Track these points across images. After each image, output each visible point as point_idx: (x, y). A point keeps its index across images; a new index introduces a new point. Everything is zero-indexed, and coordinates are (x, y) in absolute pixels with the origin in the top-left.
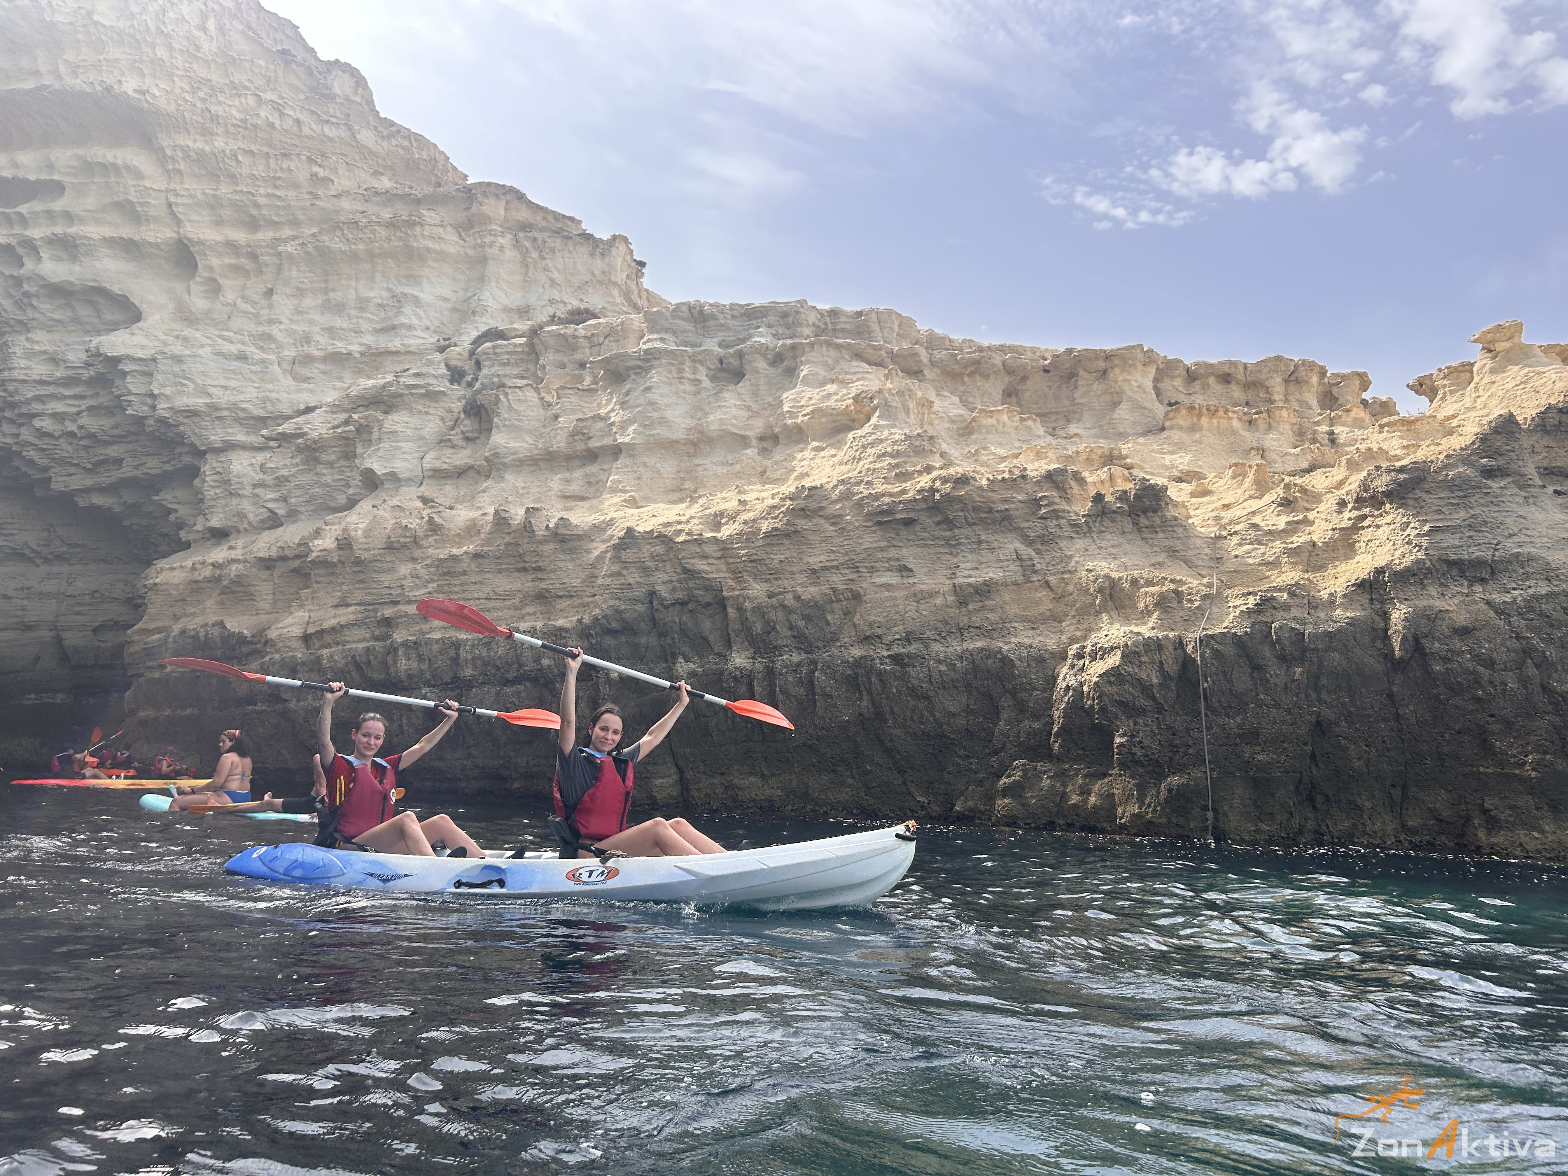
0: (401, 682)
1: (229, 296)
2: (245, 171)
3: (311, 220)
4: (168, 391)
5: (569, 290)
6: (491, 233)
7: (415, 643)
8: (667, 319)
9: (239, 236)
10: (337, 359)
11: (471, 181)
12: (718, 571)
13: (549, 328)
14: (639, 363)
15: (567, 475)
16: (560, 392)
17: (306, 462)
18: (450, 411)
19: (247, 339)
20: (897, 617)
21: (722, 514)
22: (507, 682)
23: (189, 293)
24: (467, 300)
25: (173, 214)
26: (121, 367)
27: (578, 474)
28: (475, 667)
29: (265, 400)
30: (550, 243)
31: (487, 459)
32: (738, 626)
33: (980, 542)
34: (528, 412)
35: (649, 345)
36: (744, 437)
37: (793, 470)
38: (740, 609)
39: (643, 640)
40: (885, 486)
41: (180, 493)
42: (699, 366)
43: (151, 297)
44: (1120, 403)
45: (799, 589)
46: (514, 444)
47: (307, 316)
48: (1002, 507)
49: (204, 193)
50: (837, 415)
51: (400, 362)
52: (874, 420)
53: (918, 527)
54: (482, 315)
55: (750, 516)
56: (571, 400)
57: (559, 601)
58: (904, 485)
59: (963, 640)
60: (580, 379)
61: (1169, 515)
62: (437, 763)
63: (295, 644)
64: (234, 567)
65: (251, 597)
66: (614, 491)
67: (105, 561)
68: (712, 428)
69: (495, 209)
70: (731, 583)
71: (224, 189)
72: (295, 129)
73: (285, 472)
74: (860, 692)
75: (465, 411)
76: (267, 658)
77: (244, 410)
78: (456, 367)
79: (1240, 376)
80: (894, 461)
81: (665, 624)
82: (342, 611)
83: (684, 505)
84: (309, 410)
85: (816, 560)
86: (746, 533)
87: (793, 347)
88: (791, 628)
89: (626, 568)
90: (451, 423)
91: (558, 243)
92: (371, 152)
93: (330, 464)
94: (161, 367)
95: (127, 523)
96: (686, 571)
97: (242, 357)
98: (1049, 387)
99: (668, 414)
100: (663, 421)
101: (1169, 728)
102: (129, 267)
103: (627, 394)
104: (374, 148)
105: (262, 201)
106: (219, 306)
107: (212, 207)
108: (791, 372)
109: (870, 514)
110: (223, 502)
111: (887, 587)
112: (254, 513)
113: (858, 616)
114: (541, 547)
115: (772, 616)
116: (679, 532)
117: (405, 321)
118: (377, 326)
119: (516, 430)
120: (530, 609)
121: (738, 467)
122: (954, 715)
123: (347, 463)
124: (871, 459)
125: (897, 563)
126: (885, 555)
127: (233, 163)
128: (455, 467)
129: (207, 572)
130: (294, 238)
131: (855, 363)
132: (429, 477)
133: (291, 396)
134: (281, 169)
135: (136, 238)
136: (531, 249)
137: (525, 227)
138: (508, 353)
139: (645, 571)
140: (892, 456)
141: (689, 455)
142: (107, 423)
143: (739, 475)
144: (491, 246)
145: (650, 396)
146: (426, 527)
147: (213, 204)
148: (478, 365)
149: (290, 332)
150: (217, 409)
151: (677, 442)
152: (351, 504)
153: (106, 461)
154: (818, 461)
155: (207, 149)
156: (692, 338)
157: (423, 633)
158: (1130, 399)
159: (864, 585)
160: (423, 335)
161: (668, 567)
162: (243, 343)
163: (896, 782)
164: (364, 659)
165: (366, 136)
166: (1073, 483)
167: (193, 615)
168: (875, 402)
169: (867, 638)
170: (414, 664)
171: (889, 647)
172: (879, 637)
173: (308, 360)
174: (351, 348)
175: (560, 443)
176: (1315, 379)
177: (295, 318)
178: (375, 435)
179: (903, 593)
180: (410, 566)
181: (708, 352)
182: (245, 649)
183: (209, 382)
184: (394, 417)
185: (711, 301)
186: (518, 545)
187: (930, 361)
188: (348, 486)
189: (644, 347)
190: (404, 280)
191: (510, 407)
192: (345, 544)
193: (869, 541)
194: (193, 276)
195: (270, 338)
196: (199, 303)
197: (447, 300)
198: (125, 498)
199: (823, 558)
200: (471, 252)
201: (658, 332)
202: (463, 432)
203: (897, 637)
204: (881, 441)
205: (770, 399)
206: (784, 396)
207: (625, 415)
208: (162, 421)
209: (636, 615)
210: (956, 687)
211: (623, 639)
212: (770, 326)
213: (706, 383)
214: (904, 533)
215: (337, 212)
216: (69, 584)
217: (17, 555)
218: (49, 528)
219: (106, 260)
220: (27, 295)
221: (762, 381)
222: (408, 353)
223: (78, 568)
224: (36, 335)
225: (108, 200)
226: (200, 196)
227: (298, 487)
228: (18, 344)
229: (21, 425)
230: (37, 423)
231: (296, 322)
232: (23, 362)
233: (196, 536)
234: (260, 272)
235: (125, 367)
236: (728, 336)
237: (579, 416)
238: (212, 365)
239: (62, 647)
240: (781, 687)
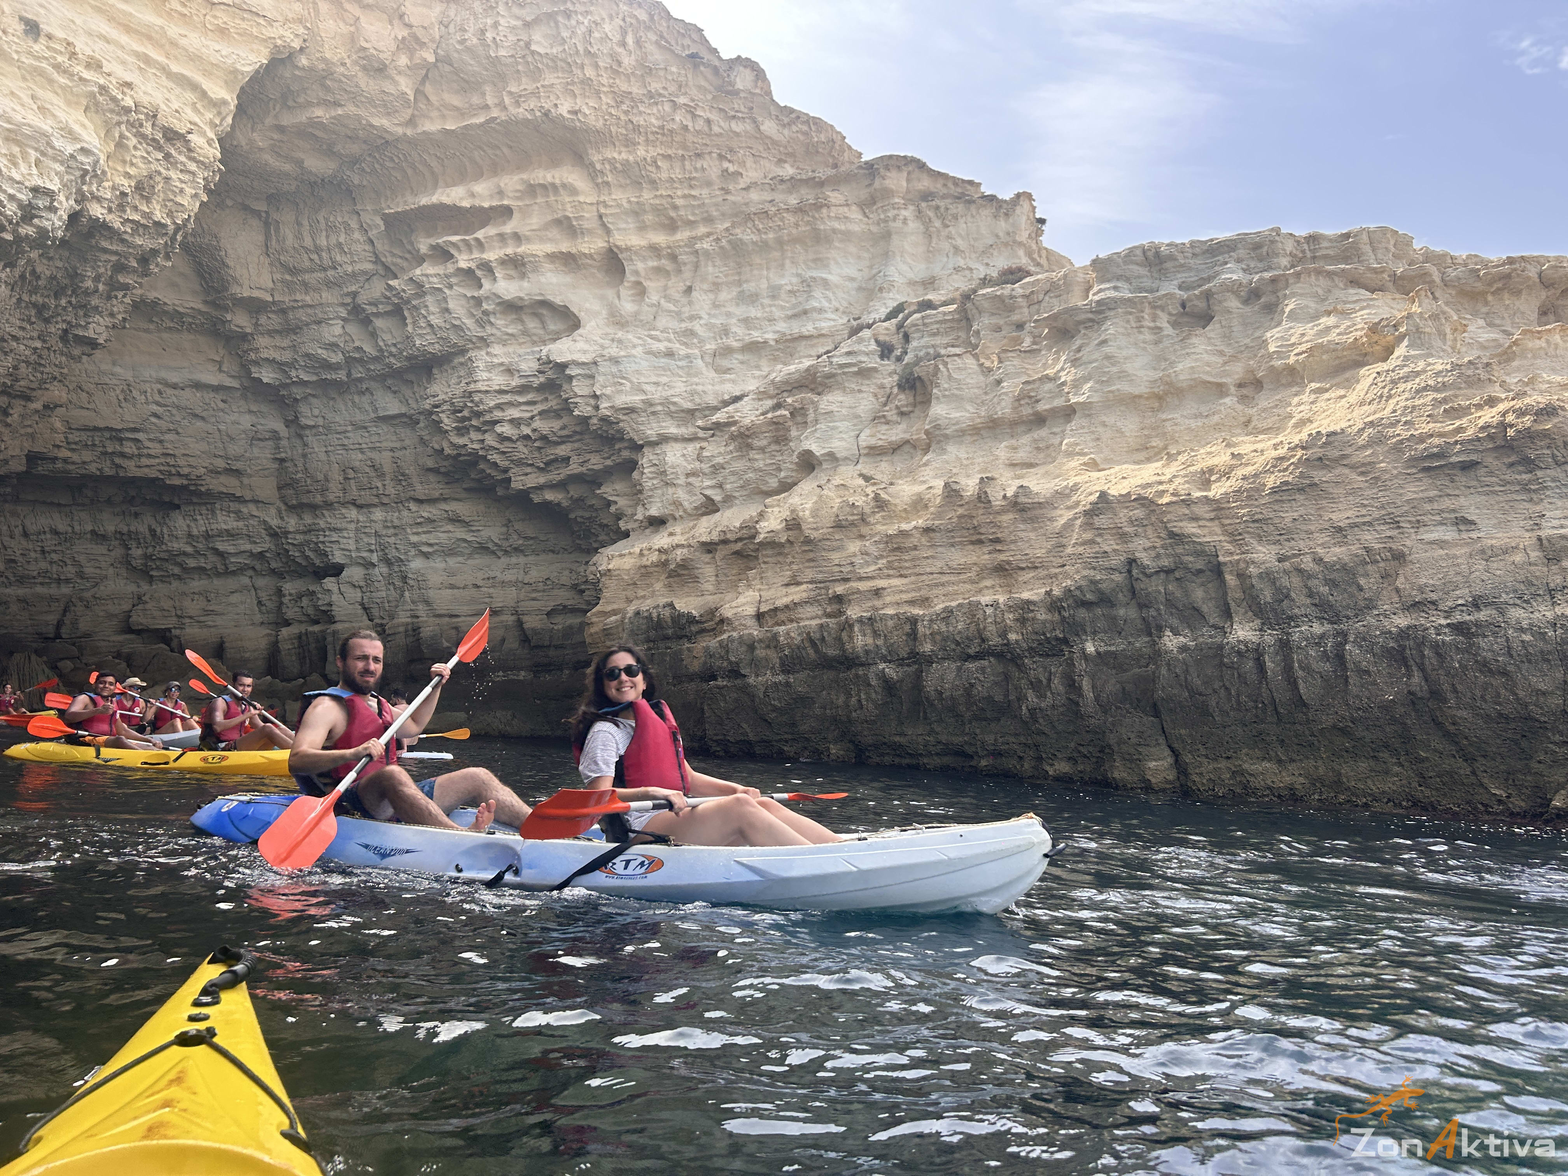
0: (858, 657)
1: (654, 297)
2: (664, 175)
4: (608, 391)
5: (973, 256)
6: (894, 206)
7: (870, 619)
8: (1118, 266)
9: (660, 238)
10: (753, 348)
11: (865, 158)
12: (1211, 534)
13: (984, 291)
14: (1090, 316)
15: (1013, 442)
16: (1003, 355)
17: (740, 449)
18: (882, 387)
19: (672, 336)
20: (1459, 578)
21: (1211, 471)
22: (968, 658)
23: (619, 297)
24: (873, 277)
25: (604, 225)
26: (568, 372)
27: (1025, 439)
28: (934, 642)
29: (693, 393)
30: (953, 210)
31: (927, 433)
32: (1239, 595)
34: (969, 381)
35: (1102, 296)
36: (1220, 385)
37: (1291, 416)
38: (1241, 576)
39: (1122, 612)
40: (1431, 425)
41: (620, 486)
42: (1159, 312)
43: (587, 305)
45: (1319, 550)
46: (955, 415)
47: (723, 310)
49: (629, 202)
50: (1343, 350)
51: (812, 346)
52: (1401, 351)
53: (1482, 471)
54: (889, 291)
55: (1249, 470)
56: (1014, 363)
57: (1021, 573)
58: (1458, 423)
59: (1556, 604)
60: (1018, 341)
62: (897, 739)
63: (751, 622)
64: (679, 552)
65: (696, 579)
66: (1070, 454)
67: (553, 552)
68: (1181, 377)
69: (896, 181)
70: (1229, 547)
71: (647, 195)
72: (706, 129)
73: (720, 460)
74: (1407, 667)
75: (900, 386)
76: (725, 637)
77: (674, 403)
78: (885, 342)
80: (1440, 396)
81: (1148, 595)
82: (793, 589)
83: (1159, 464)
84: (737, 399)
85: (1341, 515)
86: (1247, 490)
87: (1274, 280)
88: (1311, 595)
89: (1100, 535)
90: (883, 399)
91: (960, 208)
92: (775, 143)
93: (762, 450)
94: (601, 369)
95: (572, 516)
96: (1172, 535)
97: (670, 354)
99: (1129, 367)
100: (1123, 375)
102: (568, 279)
103: (1079, 350)
104: (776, 137)
105: (679, 202)
106: (646, 308)
107: (636, 214)
108: (1272, 309)
109: (1412, 459)
110: (660, 492)
111: (1441, 544)
112: (689, 501)
113: (1401, 579)
114: (999, 518)
115: (1285, 582)
116: (1162, 493)
117: (816, 304)
118: (790, 313)
119: (956, 399)
120: (988, 583)
121: (1216, 419)
122: (1545, 694)
123: (777, 448)
124: (1407, 395)
125: (1453, 516)
126: (1436, 506)
127: (653, 169)
128: (890, 443)
129: (654, 557)
130: (709, 235)
131: (1352, 291)
132: (866, 455)
133: (717, 387)
134: (696, 169)
135: (574, 251)
136: (934, 219)
137: (926, 196)
138: (937, 322)
139: (1123, 537)
140: (1436, 389)
141: (1153, 410)
142: (556, 425)
143: (1217, 427)
144: (894, 219)
145: (1106, 349)
146: (872, 504)
147: (637, 211)
148: (907, 338)
149: (710, 327)
150: (651, 405)
151: (1140, 397)
152: (786, 487)
153: (555, 460)
154: (1321, 404)
155: (631, 158)
156: (1147, 283)
157: (877, 609)
159: (1408, 543)
160: (833, 316)
161: (1150, 531)
162: (669, 341)
163: (1462, 772)
164: (818, 636)
165: (769, 127)
167: (644, 597)
168: (1402, 330)
169: (1416, 605)
170: (870, 640)
171: (1448, 614)
172: (1433, 603)
173: (727, 351)
174: (767, 336)
175: (1004, 409)
177: (713, 312)
178: (811, 416)
179: (1465, 550)
180: (858, 543)
181: (1170, 296)
182: (694, 628)
183: (643, 379)
184: (828, 397)
185: (1167, 241)
186: (972, 517)
187: (1443, 280)
188: (779, 470)
189: (1096, 298)
190: (812, 264)
191: (950, 376)
192: (793, 524)
193: (1413, 490)
194: (622, 282)
195: (691, 333)
196: (628, 307)
197: (852, 279)
198: (572, 493)
199: (1349, 514)
200: (874, 229)
201: (1109, 281)
202: (897, 407)
203: (1460, 602)
204: (1418, 374)
205: (1247, 341)
206: (1268, 335)
207: (1081, 372)
208: (604, 420)
209: (1113, 585)
210: (1549, 661)
211: (1099, 611)
212: (1239, 261)
213: (1169, 330)
214: (1462, 479)
215: (746, 204)
216: (526, 573)
217: (483, 549)
218: (508, 524)
219: (549, 274)
220: (486, 313)
221: (1235, 322)
222: (823, 335)
223: (531, 558)
224: (496, 349)
225: (549, 218)
226: (626, 205)
227: (733, 473)
228: (480, 358)
229: (486, 431)
230: (499, 429)
231: (714, 316)
232: (485, 375)
233: (636, 525)
234: (680, 271)
235: (572, 371)
236: (1190, 277)
237: (1024, 379)
238: (644, 364)
239: (523, 629)
240: (1299, 661)
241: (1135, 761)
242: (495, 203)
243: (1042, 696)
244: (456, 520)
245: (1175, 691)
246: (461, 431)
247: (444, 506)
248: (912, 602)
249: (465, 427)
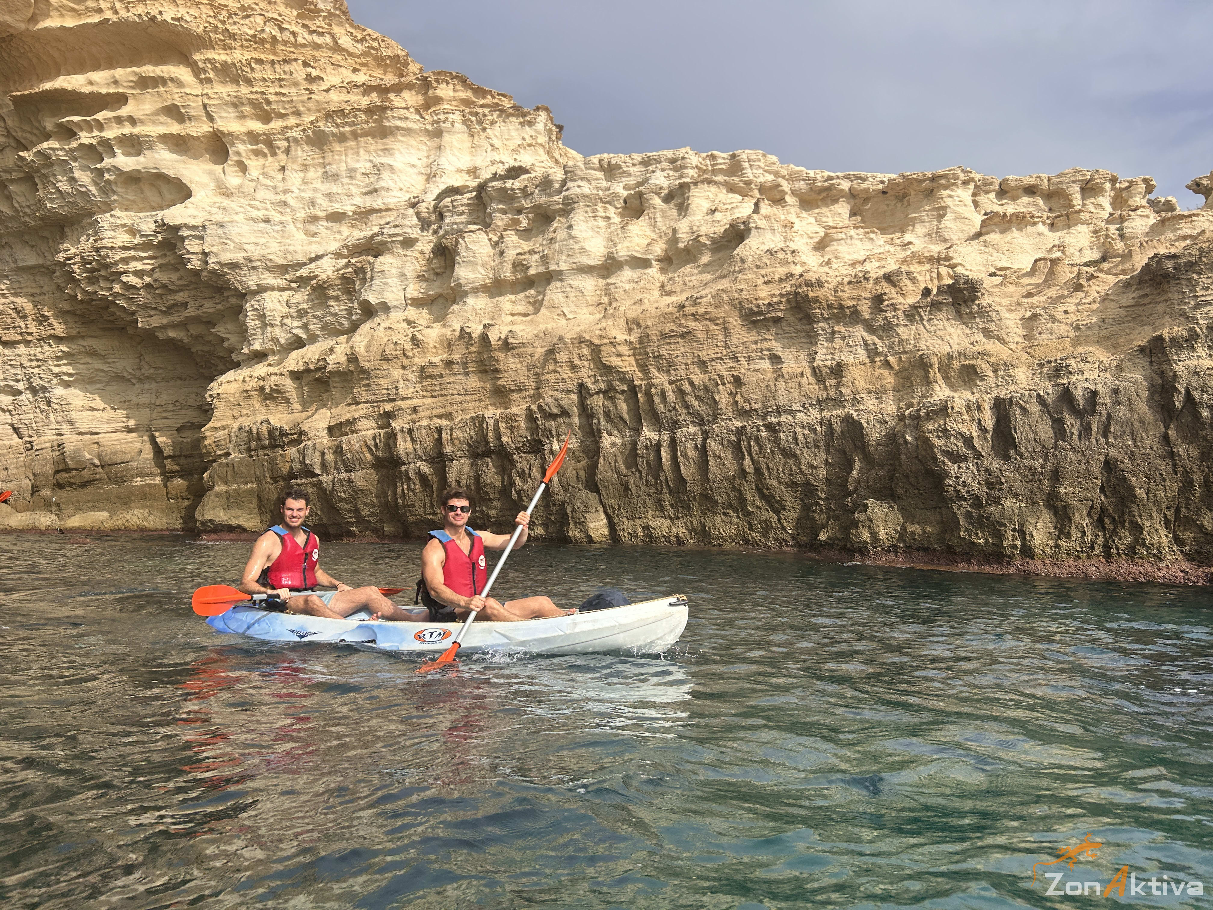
0: (401, 458)
1: (254, 173)
2: (258, 75)
3: (309, 110)
4: (215, 249)
5: (506, 152)
6: (444, 111)
7: (409, 429)
8: (582, 171)
9: (257, 126)
10: (336, 217)
12: (629, 365)
13: (493, 184)
14: (563, 207)
15: (513, 297)
16: (504, 233)
17: (319, 297)
18: (422, 253)
19: (269, 206)
20: (770, 394)
23: (224, 173)
24: (430, 166)
25: (207, 113)
26: (180, 233)
27: (521, 296)
28: (454, 445)
29: (285, 252)
30: (490, 116)
31: (452, 289)
32: (646, 407)
33: (833, 332)
34: (481, 250)
35: (569, 192)
36: (646, 260)
37: (685, 284)
38: (647, 394)
39: (576, 420)
40: (757, 292)
41: (230, 326)
42: (608, 206)
43: (197, 179)
44: (945, 215)
45: (692, 376)
46: (471, 276)
47: (311, 186)
48: (850, 303)
49: (229, 95)
50: (718, 237)
51: (381, 217)
52: (747, 240)
53: (784, 324)
54: (441, 176)
55: (652, 321)
56: (512, 239)
57: (512, 394)
58: (772, 291)
59: (822, 410)
60: (518, 222)
61: (984, 303)
62: (430, 517)
63: (323, 434)
64: (273, 378)
65: (286, 401)
66: (549, 307)
67: (181, 379)
68: (620, 254)
69: (445, 91)
70: (640, 375)
71: (244, 90)
72: (292, 39)
73: (304, 306)
74: (743, 453)
75: (434, 253)
76: (302, 445)
77: (270, 260)
78: (424, 218)
79: (1045, 186)
80: (763, 272)
81: (592, 408)
82: (353, 408)
83: (601, 316)
84: (318, 258)
85: (705, 353)
86: (650, 335)
87: (681, 186)
88: (687, 407)
89: (560, 366)
90: (424, 263)
91: (494, 115)
92: (350, 54)
93: (337, 299)
94: (209, 231)
95: (194, 350)
96: (605, 367)
98: (888, 205)
99: (587, 245)
100: (583, 250)
101: (987, 470)
102: (179, 157)
103: (555, 231)
104: (352, 49)
105: (272, 98)
106: (247, 182)
107: (235, 106)
108: (680, 207)
109: (746, 315)
110: (260, 331)
111: (761, 371)
112: (284, 338)
113: (739, 396)
114: (497, 354)
115: (673, 397)
116: (598, 337)
117: (384, 185)
118: (364, 190)
119: (472, 264)
120: (490, 401)
121: (642, 284)
122: (816, 468)
123: (349, 297)
124: (745, 271)
125: (768, 353)
126: (759, 346)
127: (248, 70)
128: (429, 296)
129: (254, 383)
130: (298, 125)
131: (731, 195)
132: (411, 305)
133: (305, 248)
134: (284, 72)
135: (183, 133)
136: (475, 122)
137: (469, 104)
138: (463, 205)
139: (575, 368)
140: (762, 268)
141: (604, 276)
142: (174, 276)
143: (642, 290)
144: (445, 121)
145: (572, 232)
146: (411, 342)
147: (236, 104)
148: (441, 217)
149: (300, 199)
150: (251, 261)
151: (594, 267)
152: (354, 328)
153: (175, 305)
154: (703, 275)
155: (229, 60)
156: (602, 184)
157: (414, 422)
158: (954, 212)
159: (743, 371)
160: (398, 194)
161: (592, 363)
162: (267, 210)
163: (772, 520)
164: (372, 443)
165: (345, 41)
166: (908, 282)
167: (246, 415)
168: (748, 226)
169: (746, 412)
170: (409, 445)
171: (763, 417)
172: (756, 410)
173: (314, 219)
174: (345, 208)
175: (506, 273)
176: (1108, 186)
177: (303, 187)
178: (369, 275)
179: (773, 375)
180: (401, 371)
181: (615, 194)
182: (285, 439)
183: (244, 240)
184: (381, 259)
185: (616, 154)
186: (479, 353)
187: (791, 190)
188: (351, 314)
189: (566, 194)
190: (381, 153)
191: (467, 248)
192: (353, 358)
193: (745, 336)
194: (226, 160)
195: (285, 204)
196: (232, 180)
197: (414, 166)
198: (192, 331)
199: (710, 351)
201: (576, 181)
202: (433, 269)
203: (770, 410)
204: (753, 257)
205: (665, 229)
206: (676, 225)
207: (555, 248)
208: (213, 272)
209: (570, 402)
210: (817, 447)
211: (561, 420)
212: (662, 171)
213: (616, 219)
214: (773, 329)
215: (327, 103)
216: (157, 397)
217: (119, 378)
218: (140, 357)
219: (162, 151)
220: (108, 182)
221: (658, 215)
222: (388, 210)
223: (163, 384)
224: (117, 212)
225: (161, 105)
226: (227, 98)
227: (314, 317)
228: (105, 220)
229: (113, 281)
230: (124, 278)
231: (303, 191)
232: (110, 234)
233: (245, 357)
234: (274, 154)
235: (185, 233)
236: (632, 181)
237: (519, 251)
238: (246, 228)
239: (156, 443)
240: (681, 452)
241: (581, 524)
242: (111, 90)
243: (525, 482)
244: (93, 353)
245: (609, 474)
246: (91, 281)
247: (81, 342)
248: (440, 417)
249: (94, 277)
